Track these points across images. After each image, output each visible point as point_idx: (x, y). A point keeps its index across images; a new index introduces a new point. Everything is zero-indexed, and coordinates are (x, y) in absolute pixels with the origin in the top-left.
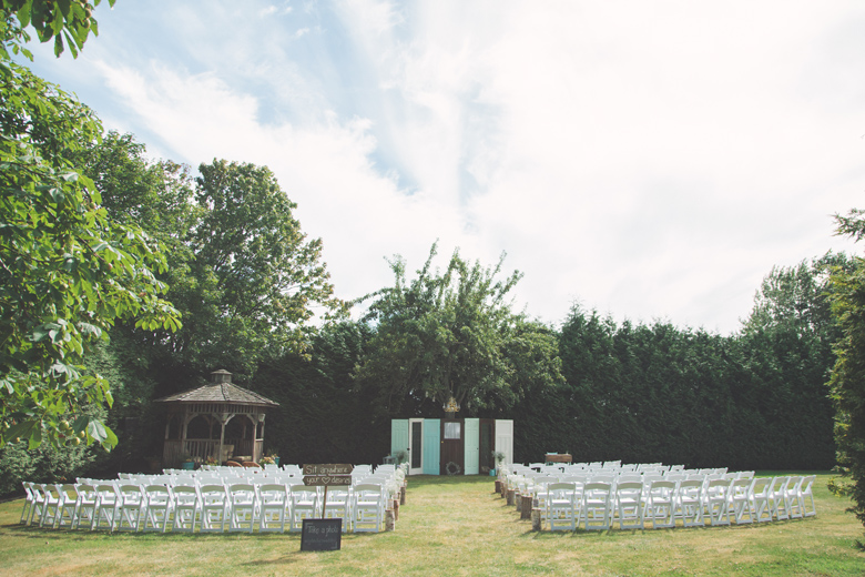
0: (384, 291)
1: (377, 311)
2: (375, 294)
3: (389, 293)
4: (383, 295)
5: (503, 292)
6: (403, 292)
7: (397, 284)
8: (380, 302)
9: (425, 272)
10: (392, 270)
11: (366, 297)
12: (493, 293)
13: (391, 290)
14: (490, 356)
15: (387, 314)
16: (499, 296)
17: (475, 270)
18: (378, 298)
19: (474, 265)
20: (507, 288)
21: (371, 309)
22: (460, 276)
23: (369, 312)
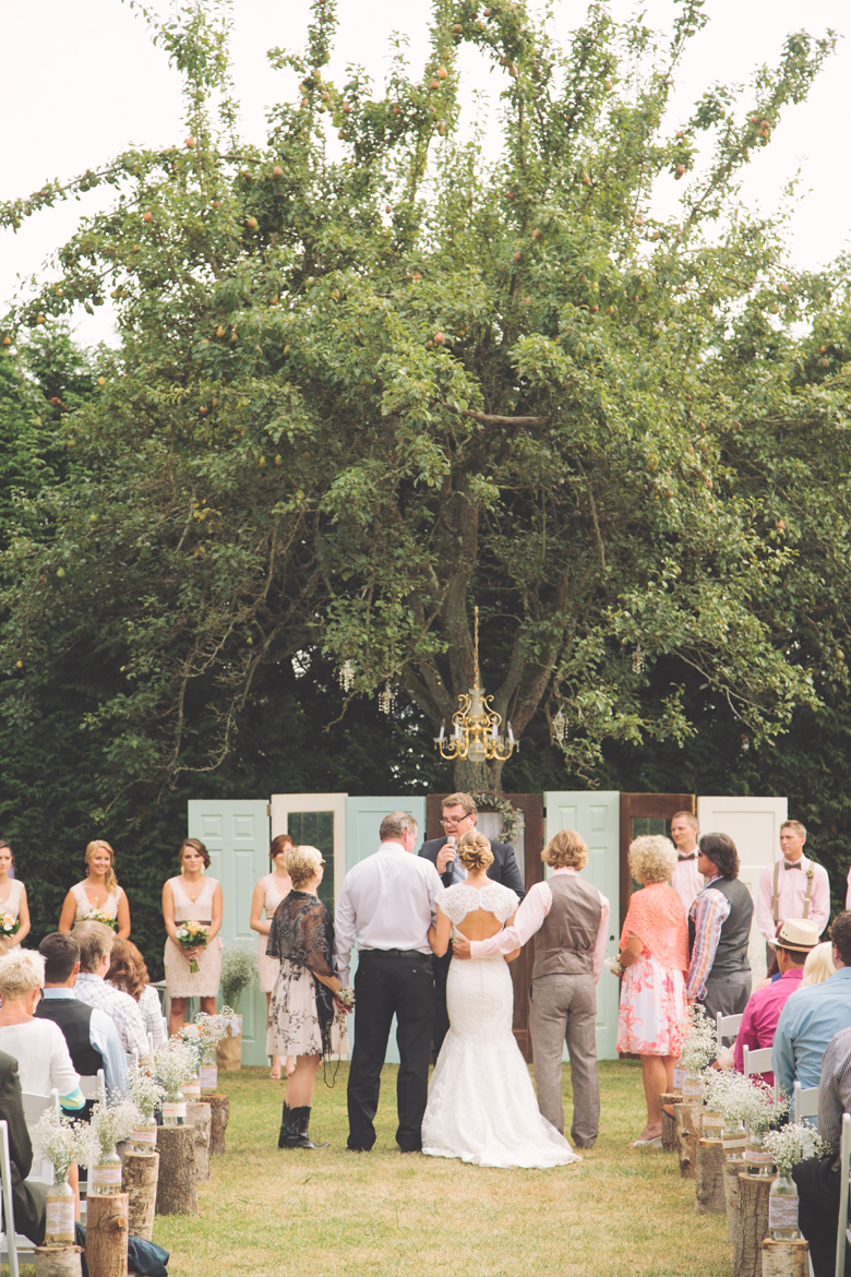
0: (131, 165)
1: (102, 266)
2: (88, 182)
3: (157, 175)
4: (129, 185)
5: (735, 152)
6: (229, 171)
7: (196, 126)
8: (113, 226)
9: (320, 55)
10: (167, 58)
11: (45, 197)
12: (681, 161)
13: (165, 158)
14: (665, 481)
15: (153, 283)
16: (719, 177)
17: (586, 47)
18: (104, 201)
19: (583, 21)
20: (760, 128)
21: (68, 258)
22: (505, 80)
23: (57, 274)
